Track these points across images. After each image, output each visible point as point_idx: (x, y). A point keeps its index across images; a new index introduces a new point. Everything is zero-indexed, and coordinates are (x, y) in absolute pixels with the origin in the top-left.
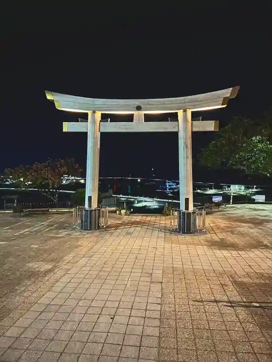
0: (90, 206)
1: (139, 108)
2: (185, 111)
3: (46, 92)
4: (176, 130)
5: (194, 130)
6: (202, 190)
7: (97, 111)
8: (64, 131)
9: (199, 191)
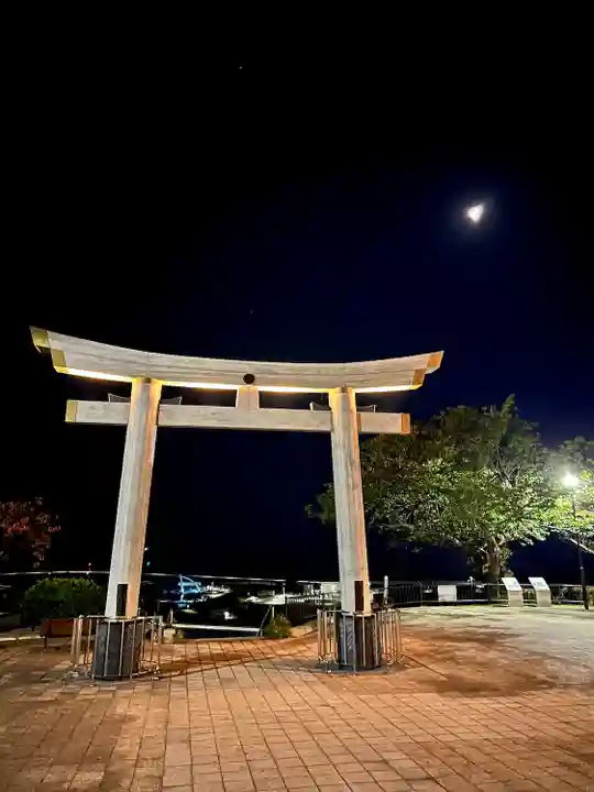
0: (121, 610)
1: (249, 379)
2: (344, 390)
3: (33, 329)
4: (328, 429)
5: (363, 430)
6: (260, 597)
7: (154, 380)
8: (67, 420)
9: (253, 599)
